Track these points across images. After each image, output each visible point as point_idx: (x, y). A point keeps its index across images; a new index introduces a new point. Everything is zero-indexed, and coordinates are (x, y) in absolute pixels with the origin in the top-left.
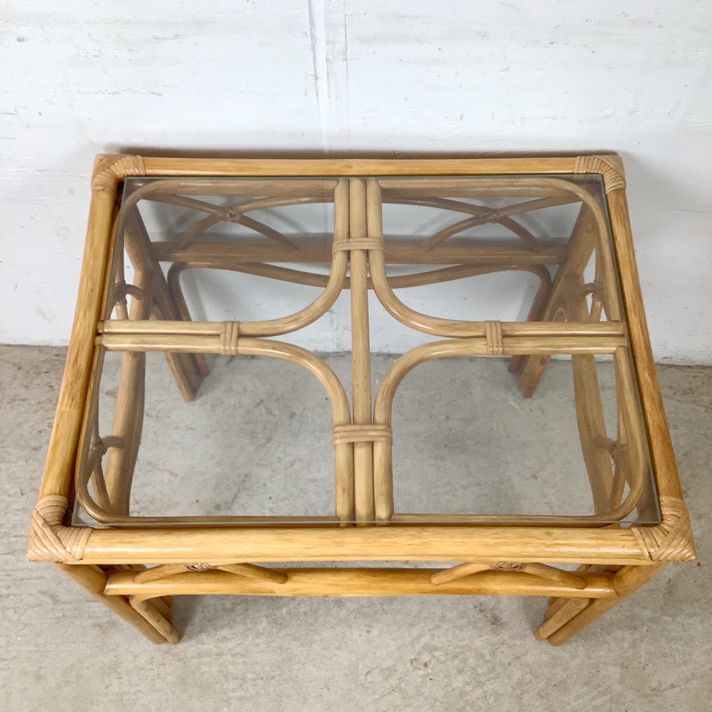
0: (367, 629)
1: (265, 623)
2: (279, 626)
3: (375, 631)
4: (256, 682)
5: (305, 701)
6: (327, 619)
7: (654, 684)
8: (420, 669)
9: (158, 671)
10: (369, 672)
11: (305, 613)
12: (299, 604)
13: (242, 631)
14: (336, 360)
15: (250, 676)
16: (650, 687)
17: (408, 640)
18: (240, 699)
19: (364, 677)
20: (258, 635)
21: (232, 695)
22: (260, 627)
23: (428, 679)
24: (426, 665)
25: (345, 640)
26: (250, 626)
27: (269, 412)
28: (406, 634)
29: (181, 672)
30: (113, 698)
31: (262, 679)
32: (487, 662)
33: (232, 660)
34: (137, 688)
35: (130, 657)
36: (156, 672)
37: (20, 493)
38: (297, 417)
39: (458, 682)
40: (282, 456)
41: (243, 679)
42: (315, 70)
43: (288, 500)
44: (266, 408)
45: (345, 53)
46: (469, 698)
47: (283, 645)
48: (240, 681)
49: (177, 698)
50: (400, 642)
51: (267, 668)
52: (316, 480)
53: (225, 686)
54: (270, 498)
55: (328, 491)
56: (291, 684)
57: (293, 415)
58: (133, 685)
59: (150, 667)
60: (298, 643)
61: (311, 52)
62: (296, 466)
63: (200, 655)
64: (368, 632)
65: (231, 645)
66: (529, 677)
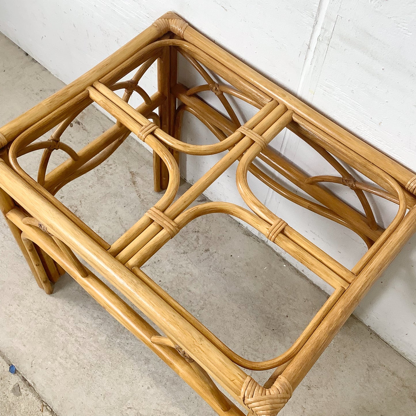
0: (149, 386)
1: (103, 338)
2: (109, 346)
3: (152, 391)
4: (75, 363)
5: (88, 393)
6: (135, 363)
9: (37, 317)
10: (130, 408)
12: (128, 344)
13: (90, 332)
14: (254, 241)
15: (74, 357)
17: (165, 410)
18: (60, 364)
19: (126, 409)
20: (96, 341)
21: (59, 358)
22: (100, 338)
25: (133, 382)
26: (96, 334)
28: (166, 407)
29: (47, 327)
30: (8, 312)
31: (78, 364)
33: (73, 342)
34: (21, 317)
35: (31, 300)
36: (36, 317)
38: (208, 253)
40: (185, 266)
41: (70, 356)
42: (310, 42)
43: (168, 289)
44: (197, 237)
45: (329, 40)
47: (103, 357)
48: (68, 356)
49: (34, 338)
50: (159, 408)
51: (85, 361)
52: (190, 291)
53: (59, 352)
54: (160, 281)
55: (191, 301)
56: (89, 379)
57: (207, 250)
58: (21, 314)
59: (36, 312)
60: (110, 363)
61: (312, 29)
63: (61, 326)
64: (148, 388)
65: (79, 335)
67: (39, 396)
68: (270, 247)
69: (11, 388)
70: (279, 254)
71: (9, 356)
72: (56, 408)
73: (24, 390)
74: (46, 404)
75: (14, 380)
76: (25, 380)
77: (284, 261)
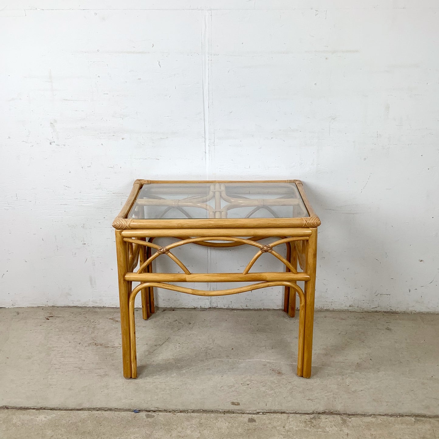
0: (221, 376)
2: (182, 375)
3: (225, 376)
4: (170, 390)
5: (193, 394)
6: (204, 373)
7: (353, 390)
8: (246, 386)
9: (126, 387)
10: (222, 387)
13: (164, 376)
15: (168, 388)
16: (351, 391)
17: (240, 378)
18: (163, 394)
23: (249, 388)
24: (248, 384)
27: (180, 323)
31: (173, 389)
32: (276, 384)
33: (159, 384)
34: (116, 392)
37: (69, 342)
39: (263, 389)
45: (214, 143)
46: (268, 393)
51: (175, 386)
53: (157, 391)
56: (186, 390)
58: (114, 391)
61: (204, 143)
65: (159, 380)
67: (166, 411)
68: (221, 308)
69: (145, 417)
70: (227, 309)
71: (127, 407)
72: (181, 408)
73: (153, 414)
74: (174, 412)
75: (143, 414)
76: (149, 411)
77: (233, 309)
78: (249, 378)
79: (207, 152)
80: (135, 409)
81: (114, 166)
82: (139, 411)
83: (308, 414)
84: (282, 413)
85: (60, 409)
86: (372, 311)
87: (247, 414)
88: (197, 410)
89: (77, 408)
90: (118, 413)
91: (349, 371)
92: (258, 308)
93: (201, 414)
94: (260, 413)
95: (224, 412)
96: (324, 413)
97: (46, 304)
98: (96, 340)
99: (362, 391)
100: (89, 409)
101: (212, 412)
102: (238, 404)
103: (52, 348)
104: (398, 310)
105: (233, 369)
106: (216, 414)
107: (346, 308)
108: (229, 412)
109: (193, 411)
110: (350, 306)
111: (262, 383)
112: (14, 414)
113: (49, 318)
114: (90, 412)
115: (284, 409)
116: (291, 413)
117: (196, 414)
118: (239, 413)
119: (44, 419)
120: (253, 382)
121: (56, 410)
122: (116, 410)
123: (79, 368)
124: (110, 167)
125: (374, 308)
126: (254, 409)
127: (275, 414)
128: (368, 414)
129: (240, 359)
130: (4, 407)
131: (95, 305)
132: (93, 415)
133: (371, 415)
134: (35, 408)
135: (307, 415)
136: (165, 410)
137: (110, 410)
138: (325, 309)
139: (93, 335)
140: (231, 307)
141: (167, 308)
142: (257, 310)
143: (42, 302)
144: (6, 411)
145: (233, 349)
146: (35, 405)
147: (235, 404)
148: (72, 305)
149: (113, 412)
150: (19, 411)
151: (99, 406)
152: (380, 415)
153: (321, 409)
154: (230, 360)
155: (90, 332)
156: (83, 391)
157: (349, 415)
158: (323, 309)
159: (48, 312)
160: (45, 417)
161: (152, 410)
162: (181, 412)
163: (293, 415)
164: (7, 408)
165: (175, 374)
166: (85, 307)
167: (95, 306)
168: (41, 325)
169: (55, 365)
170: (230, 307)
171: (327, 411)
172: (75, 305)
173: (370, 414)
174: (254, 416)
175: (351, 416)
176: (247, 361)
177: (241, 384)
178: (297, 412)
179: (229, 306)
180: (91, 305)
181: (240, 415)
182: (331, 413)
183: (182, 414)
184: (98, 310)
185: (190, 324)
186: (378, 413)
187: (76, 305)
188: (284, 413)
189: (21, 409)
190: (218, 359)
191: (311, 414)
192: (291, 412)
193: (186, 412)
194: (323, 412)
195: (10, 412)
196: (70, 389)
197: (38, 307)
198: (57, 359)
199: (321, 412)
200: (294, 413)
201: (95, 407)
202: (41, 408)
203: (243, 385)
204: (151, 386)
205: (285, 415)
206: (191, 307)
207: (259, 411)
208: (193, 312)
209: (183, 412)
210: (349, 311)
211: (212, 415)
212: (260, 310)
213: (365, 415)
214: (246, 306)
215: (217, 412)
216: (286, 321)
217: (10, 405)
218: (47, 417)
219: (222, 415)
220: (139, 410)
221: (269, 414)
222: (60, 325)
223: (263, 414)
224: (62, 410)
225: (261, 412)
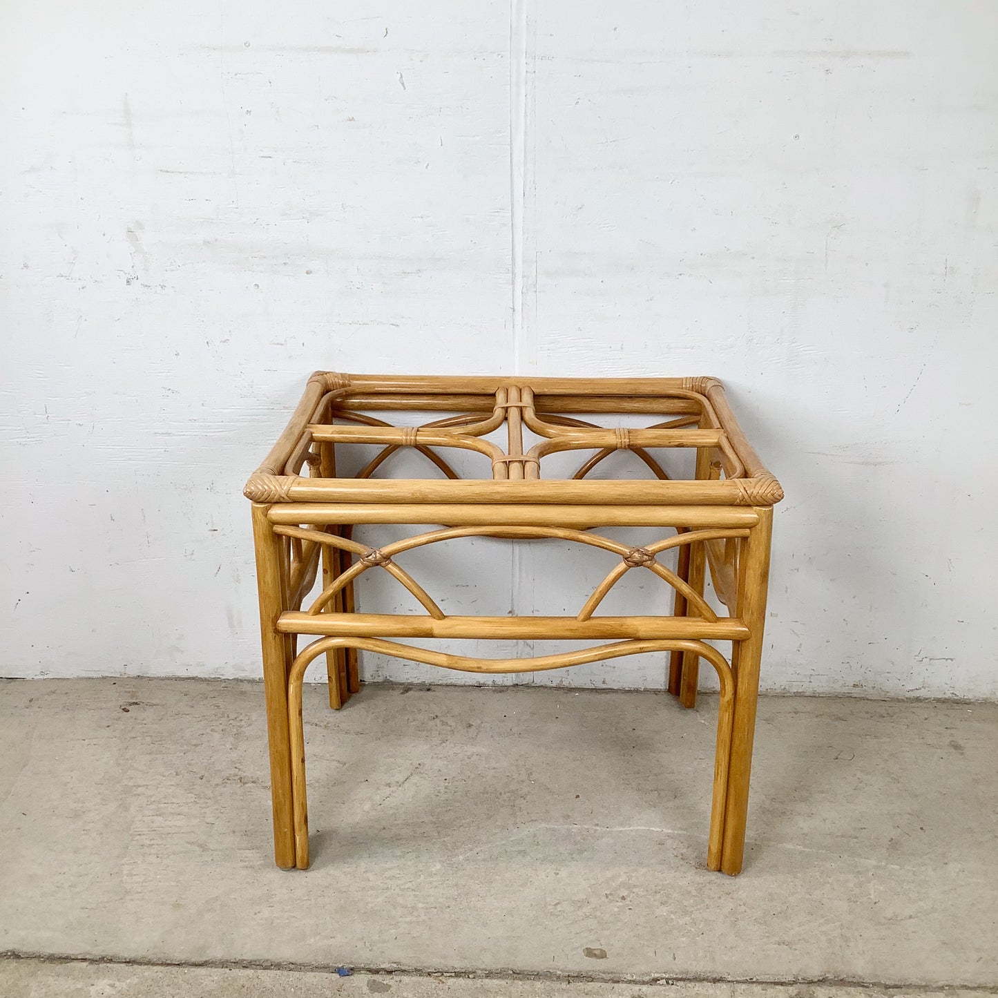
0: (555, 871)
2: (456, 869)
3: (564, 873)
4: (429, 910)
5: (485, 925)
6: (510, 864)
7: (889, 915)
8: (617, 901)
9: (316, 901)
10: (558, 903)
11: (484, 860)
12: (477, 853)
13: (413, 872)
15: (421, 905)
16: (885, 918)
17: (602, 880)
18: (409, 922)
19: (553, 907)
20: (432, 875)
21: (401, 920)
22: (433, 869)
23: (627, 908)
24: (623, 898)
25: (530, 880)
26: (422, 869)
27: (446, 724)
28: (599, 876)
29: (342, 902)
30: (263, 922)
31: (435, 908)
32: (694, 896)
33: (400, 893)
34: (290, 914)
35: (285, 891)
36: (313, 902)
37: (175, 774)
38: (474, 727)
39: (663, 911)
40: (459, 752)
41: (414, 907)
42: (513, 302)
44: (442, 721)
45: (535, 285)
46: (675, 923)
48: (410, 909)
49: (337, 922)
50: (593, 882)
51: (441, 900)
52: (495, 768)
53: (394, 913)
54: (445, 780)
55: (508, 776)
56: (469, 913)
59: (306, 898)
60: (477, 882)
61: (511, 286)
62: (472, 759)
63: (364, 889)
64: (556, 874)
65: (400, 882)
66: (743, 908)
67: (418, 972)
68: (542, 686)
69: (365, 989)
70: (558, 688)
71: (321, 960)
72: (458, 965)
73: (387, 980)
74: (440, 974)
75: (361, 980)
76: (376, 972)
77: (571, 690)
78: (623, 878)
79: (518, 308)
80: (340, 966)
81: (286, 341)
82: (352, 971)
83: (782, 984)
84: (715, 981)
85: (150, 963)
86: (907, 698)
87: (626, 982)
88: (498, 971)
89: (193, 960)
90: (297, 974)
91: (873, 862)
92: (633, 687)
93: (509, 982)
94: (661, 982)
95: (570, 978)
96: (822, 981)
97: (123, 671)
98: (241, 767)
99: (911, 917)
100: (224, 964)
101: (537, 976)
102: (603, 955)
103: (134, 788)
104: (970, 696)
105: (581, 852)
106: (548, 983)
107: (845, 690)
108: (579, 977)
109: (489, 975)
110: (855, 686)
111: (658, 896)
112: (33, 975)
113: (128, 708)
114: (227, 970)
115: (719, 970)
116: (738, 982)
117: (496, 982)
118: (606, 981)
119: (108, 990)
120: (635, 890)
121: (140, 964)
122: (292, 966)
123: (200, 846)
124: (278, 344)
125: (912, 690)
126: (644, 968)
127: (697, 984)
128: (934, 986)
129: (597, 825)
130: (9, 954)
131: (241, 675)
132: (234, 979)
133: (941, 988)
134: (87, 957)
135: (781, 988)
136: (416, 970)
137: (278, 966)
138: (794, 693)
139: (234, 755)
140: (566, 683)
141: (411, 684)
142: (630, 691)
143: (113, 668)
144: (14, 964)
145: (578, 796)
146: (88, 948)
147: (595, 955)
148: (184, 674)
149: (285, 973)
150: (48, 965)
151: (248, 956)
152: (965, 987)
153: (815, 972)
154: (575, 829)
155: (229, 746)
156: (209, 910)
157: (887, 987)
158: (789, 692)
159: (126, 692)
160: (112, 986)
161: (383, 969)
162: (458, 975)
163: (744, 986)
164: (16, 956)
165: (438, 866)
166: (216, 680)
167: (240, 678)
168: (108, 726)
169: (140, 835)
170: (564, 683)
171: (830, 976)
172: (191, 675)
173: (940, 984)
174: (644, 988)
175: (891, 990)
176: (615, 829)
177: (607, 896)
178: (754, 980)
179: (562, 681)
180: (229, 674)
181: (610, 985)
182: (841, 983)
183: (461, 981)
184: (246, 687)
185: (470, 726)
186: (958, 983)
187: (195, 675)
188: (721, 980)
189: (52, 959)
190: (543, 825)
191: (791, 985)
192: (738, 979)
193: (471, 976)
194: (821, 978)
195: (24, 968)
196: (177, 906)
197: (104, 678)
198: (145, 819)
199: (816, 980)
200: (745, 982)
201: (239, 957)
202: (102, 960)
203: (611, 901)
204: (380, 900)
205: (724, 986)
206: (471, 684)
207: (657, 975)
208: (476, 694)
209: (463, 975)
210: (851, 697)
211: (539, 985)
212: (637, 691)
213: (926, 986)
214: (604, 682)
215: (548, 976)
216: (703, 722)
217: (25, 949)
218: (117, 984)
219: (564, 985)
220: (352, 969)
221: (681, 983)
222: (156, 726)
223: (668, 983)
224: (154, 964)
225: (662, 979)
